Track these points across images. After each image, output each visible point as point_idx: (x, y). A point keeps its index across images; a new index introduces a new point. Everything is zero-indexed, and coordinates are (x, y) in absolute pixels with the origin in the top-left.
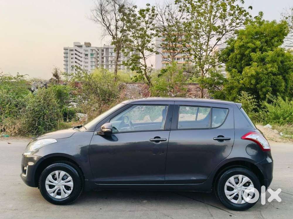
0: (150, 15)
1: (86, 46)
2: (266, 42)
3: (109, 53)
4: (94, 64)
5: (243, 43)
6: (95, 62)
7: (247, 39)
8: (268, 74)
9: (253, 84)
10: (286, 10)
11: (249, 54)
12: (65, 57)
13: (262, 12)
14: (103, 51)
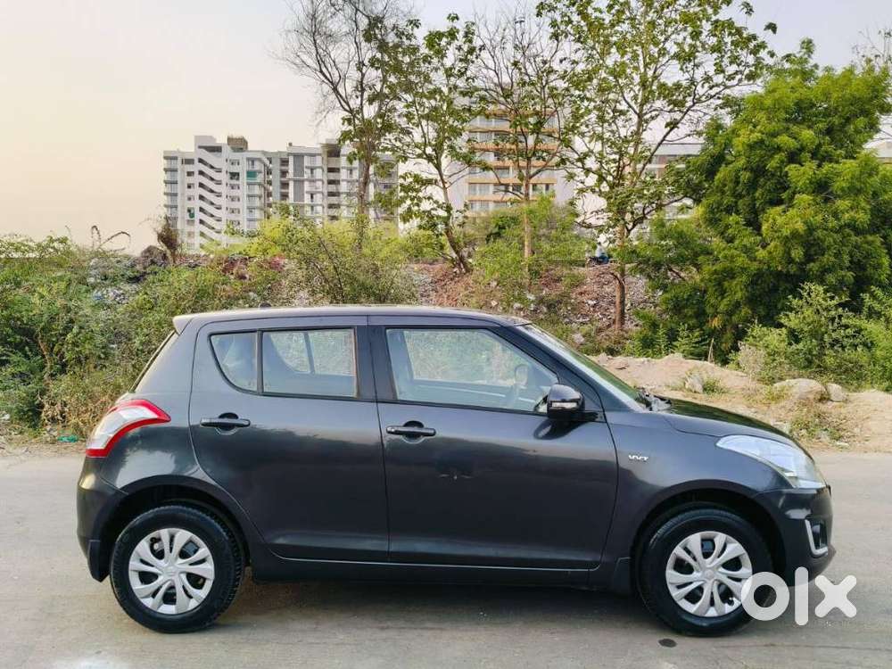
0: (459, 48)
1: (232, 148)
2: (829, 131)
3: (305, 170)
4: (257, 202)
5: (759, 134)
6: (260, 197)
7: (774, 123)
8: (840, 230)
9: (797, 260)
10: (868, 38)
11: (780, 167)
12: (166, 182)
13: (810, 42)
14: (285, 162)
